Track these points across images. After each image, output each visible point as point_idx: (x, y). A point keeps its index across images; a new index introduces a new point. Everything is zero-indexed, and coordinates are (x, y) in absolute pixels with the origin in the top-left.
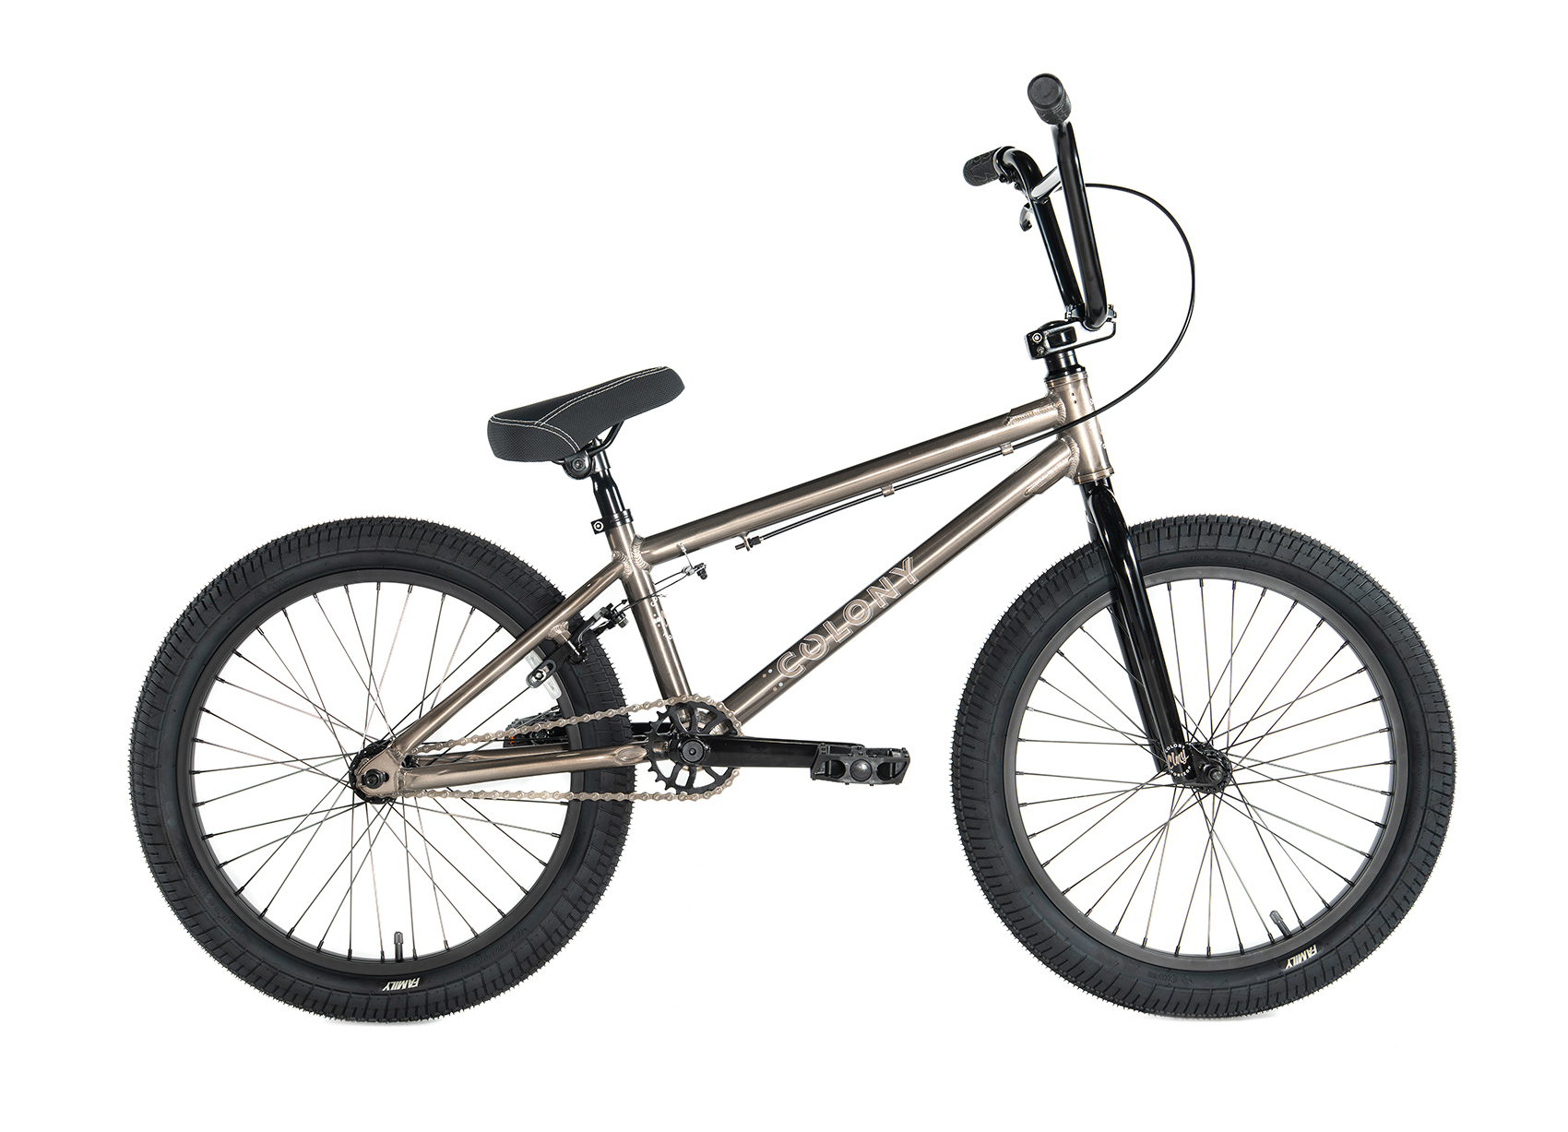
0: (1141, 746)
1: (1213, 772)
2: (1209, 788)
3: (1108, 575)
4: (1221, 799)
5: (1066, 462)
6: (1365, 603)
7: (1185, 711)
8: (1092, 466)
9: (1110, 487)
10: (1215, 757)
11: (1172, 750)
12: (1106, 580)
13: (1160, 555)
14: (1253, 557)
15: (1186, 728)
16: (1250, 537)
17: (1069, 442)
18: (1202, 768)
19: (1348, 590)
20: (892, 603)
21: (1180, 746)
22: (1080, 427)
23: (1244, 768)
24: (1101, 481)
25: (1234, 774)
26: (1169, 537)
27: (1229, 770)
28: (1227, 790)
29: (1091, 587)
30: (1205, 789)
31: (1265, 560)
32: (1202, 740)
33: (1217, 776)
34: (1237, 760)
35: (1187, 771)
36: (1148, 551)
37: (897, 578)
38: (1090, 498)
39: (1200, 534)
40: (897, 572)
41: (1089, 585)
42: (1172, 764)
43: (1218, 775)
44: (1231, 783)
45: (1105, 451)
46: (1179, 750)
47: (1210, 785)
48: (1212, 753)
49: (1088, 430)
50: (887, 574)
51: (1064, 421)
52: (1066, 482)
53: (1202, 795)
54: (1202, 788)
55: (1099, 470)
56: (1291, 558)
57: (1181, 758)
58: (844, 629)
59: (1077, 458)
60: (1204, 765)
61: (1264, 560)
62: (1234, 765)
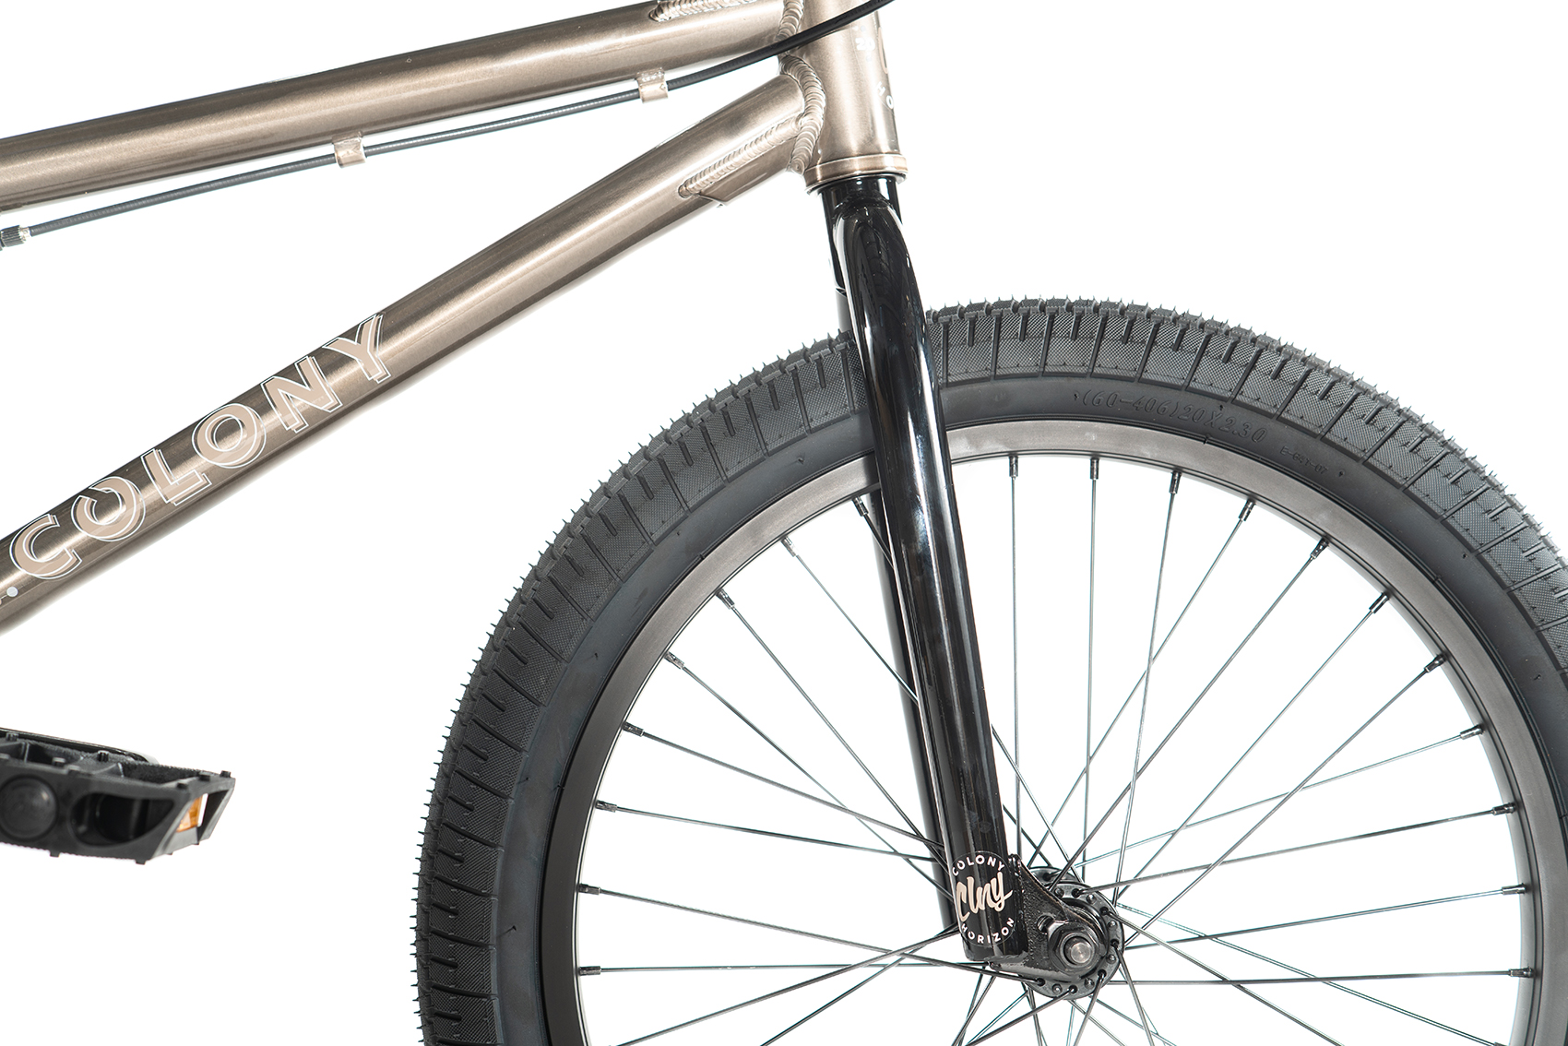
0: (907, 858)
1: (1070, 942)
2: (1058, 983)
3: (860, 413)
4: (1086, 1014)
5: (789, 129)
6: (1502, 558)
7: (1019, 779)
8: (853, 140)
9: (894, 201)
10: (1080, 905)
11: (969, 871)
12: (853, 425)
13: (997, 378)
14: (1230, 412)
15: (1017, 822)
16: (1228, 359)
17: (803, 74)
18: (1045, 930)
19: (1462, 520)
20: (320, 425)
21: (992, 861)
22: (835, 41)
23: (1158, 943)
24: (871, 180)
25: (1127, 955)
26: (1024, 335)
27: (1114, 943)
28: (1105, 993)
29: (819, 435)
30: (1048, 984)
31: (1260, 422)
32: (1059, 863)
33: (1082, 953)
34: (1139, 921)
35: (1005, 931)
36: (965, 364)
37: (343, 361)
38: (841, 222)
39: (1101, 336)
40: (345, 348)
41: (811, 431)
42: (965, 908)
43: (1085, 951)
44: (1118, 976)
45: (890, 115)
46: (988, 874)
47: (1060, 975)
48: (1076, 893)
49: (853, 52)
50: (319, 354)
51: (798, 28)
52: (790, 183)
53: (1040, 1000)
54: (1041, 981)
55: (869, 150)
56: (1326, 423)
57: (994, 895)
58: (190, 477)
59: (818, 117)
60: (1050, 921)
61: (1257, 422)
62: (1128, 932)
